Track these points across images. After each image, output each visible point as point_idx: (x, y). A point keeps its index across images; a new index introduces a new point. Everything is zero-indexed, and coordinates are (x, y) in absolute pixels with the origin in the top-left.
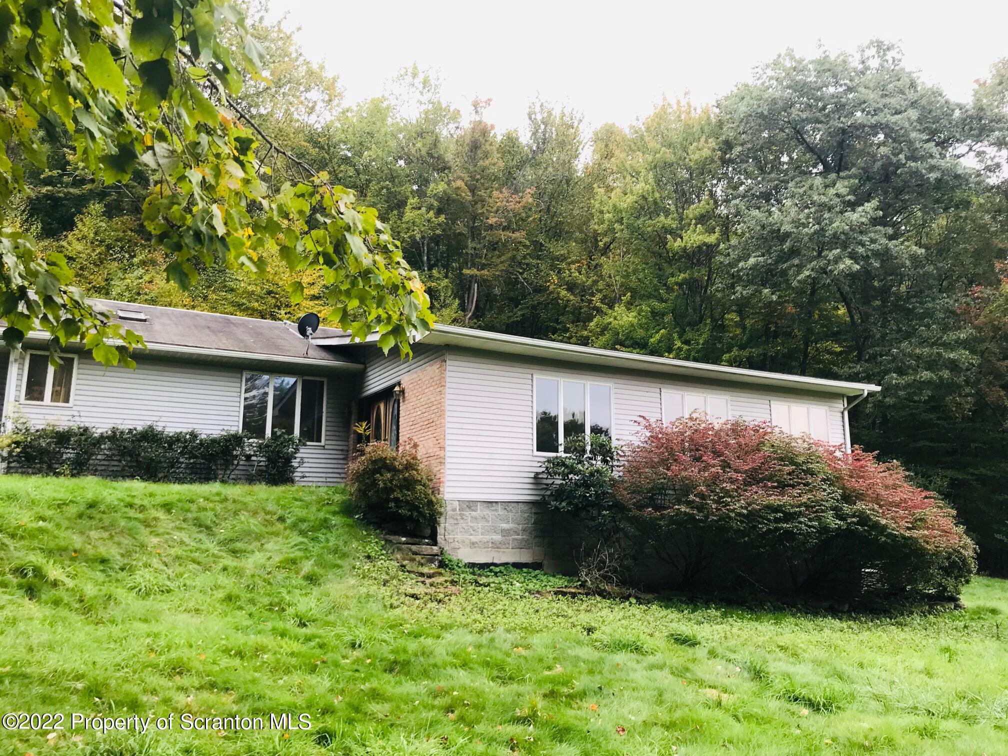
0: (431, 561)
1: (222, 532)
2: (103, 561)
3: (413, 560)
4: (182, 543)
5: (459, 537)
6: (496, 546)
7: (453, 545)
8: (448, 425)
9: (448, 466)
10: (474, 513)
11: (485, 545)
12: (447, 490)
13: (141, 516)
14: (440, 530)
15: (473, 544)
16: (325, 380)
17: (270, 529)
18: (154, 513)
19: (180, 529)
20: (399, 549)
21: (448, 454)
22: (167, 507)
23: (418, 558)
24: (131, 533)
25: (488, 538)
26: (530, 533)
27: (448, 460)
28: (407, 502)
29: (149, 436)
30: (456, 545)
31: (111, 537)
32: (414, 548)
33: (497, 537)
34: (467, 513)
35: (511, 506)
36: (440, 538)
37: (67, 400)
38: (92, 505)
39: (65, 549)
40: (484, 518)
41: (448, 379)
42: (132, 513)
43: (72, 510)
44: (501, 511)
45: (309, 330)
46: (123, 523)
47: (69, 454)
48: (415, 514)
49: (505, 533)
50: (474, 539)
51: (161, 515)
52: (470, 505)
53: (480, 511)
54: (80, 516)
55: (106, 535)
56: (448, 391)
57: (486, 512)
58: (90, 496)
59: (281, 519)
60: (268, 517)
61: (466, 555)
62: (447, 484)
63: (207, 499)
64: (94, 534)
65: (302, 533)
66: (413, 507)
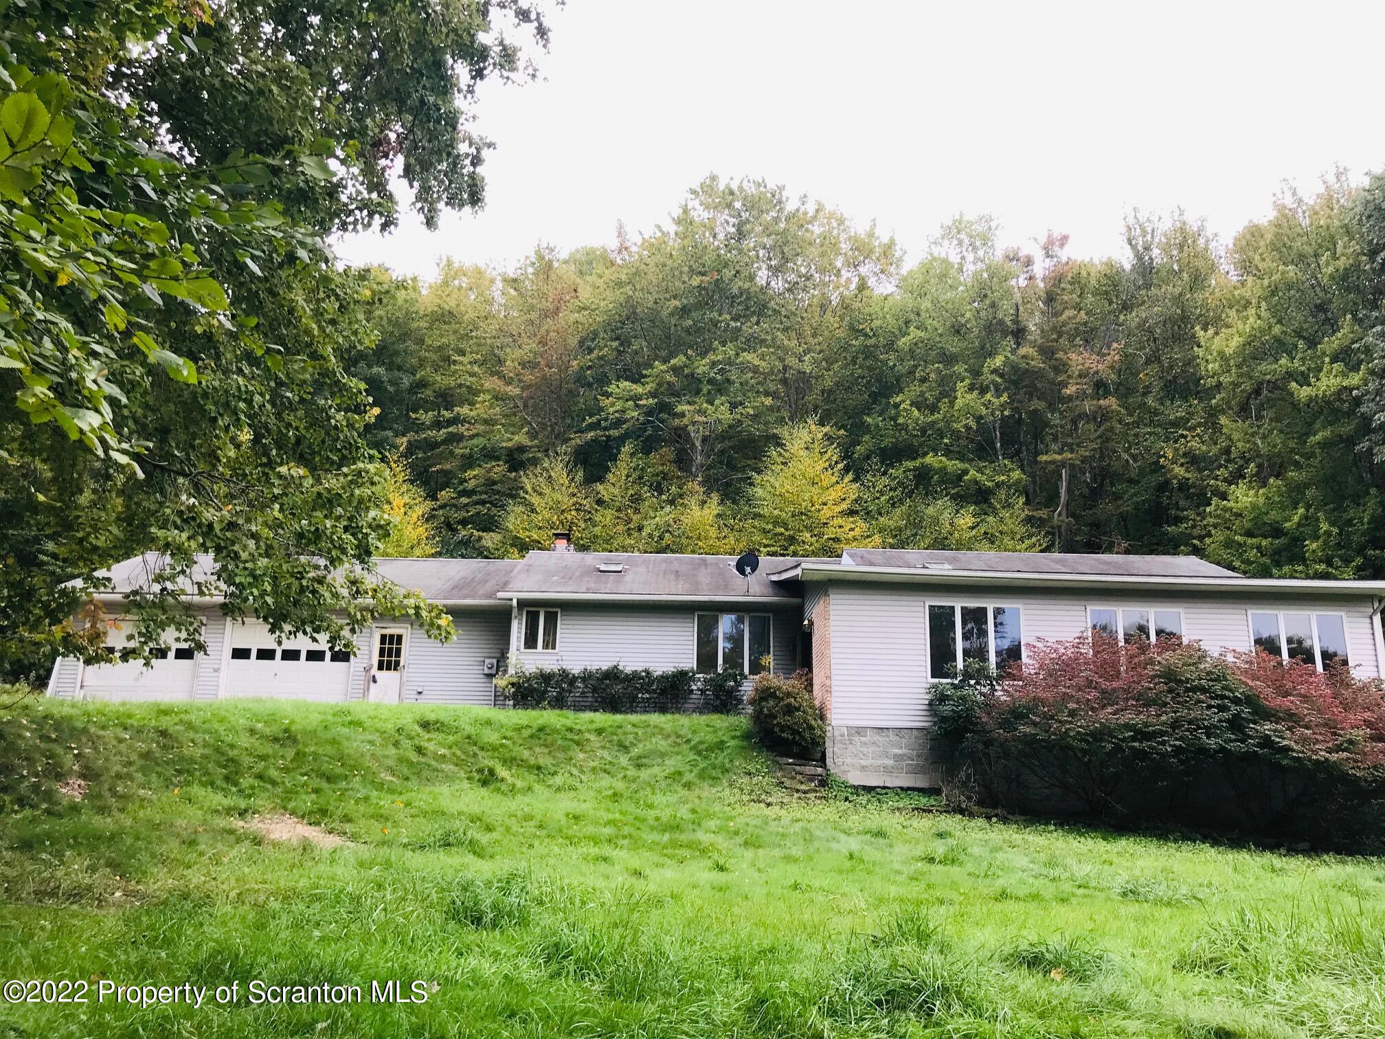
0: (812, 780)
1: (635, 751)
2: (539, 768)
3: (794, 778)
4: (602, 758)
5: (849, 760)
6: (887, 770)
7: (842, 768)
8: (833, 656)
9: (834, 694)
10: (863, 739)
11: (876, 769)
12: (834, 716)
13: (576, 737)
14: (829, 754)
15: (863, 768)
16: (771, 615)
17: (676, 749)
18: (587, 735)
19: (603, 747)
20: (781, 769)
21: (834, 683)
22: (599, 732)
23: (799, 777)
24: (565, 749)
25: (879, 762)
26: (926, 759)
27: (834, 689)
28: (788, 727)
29: (613, 675)
30: (845, 768)
31: (550, 752)
32: (798, 768)
33: (890, 762)
34: (856, 738)
35: (903, 732)
36: (829, 761)
37: (554, 648)
38: (541, 729)
39: (515, 759)
40: (874, 743)
41: (832, 613)
42: (569, 736)
43: (526, 733)
44: (892, 736)
45: (748, 570)
46: (560, 742)
47: (553, 693)
48: (797, 738)
49: (898, 758)
50: (863, 763)
51: (592, 737)
52: (860, 731)
53: (870, 737)
54: (532, 737)
55: (546, 751)
56: (832, 623)
57: (877, 738)
58: (541, 722)
59: (688, 741)
60: (678, 740)
61: (856, 778)
62: (834, 711)
63: (634, 726)
64: (537, 750)
65: (699, 753)
66: (795, 732)
